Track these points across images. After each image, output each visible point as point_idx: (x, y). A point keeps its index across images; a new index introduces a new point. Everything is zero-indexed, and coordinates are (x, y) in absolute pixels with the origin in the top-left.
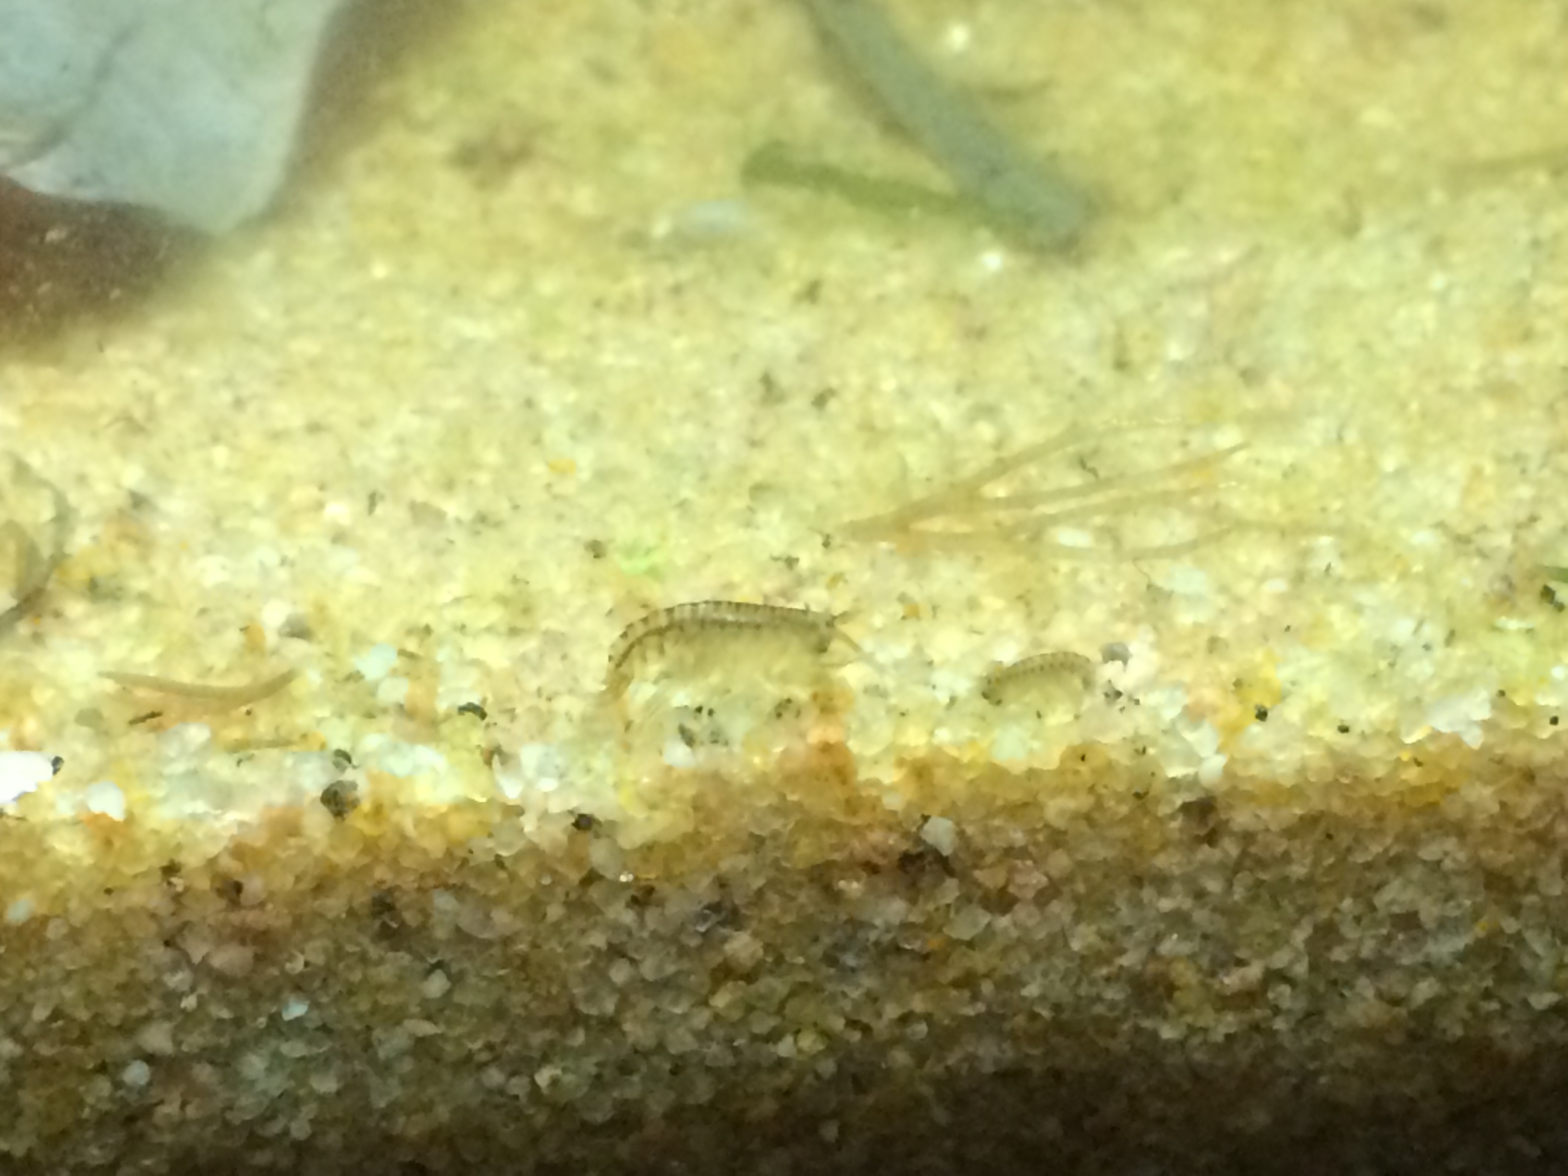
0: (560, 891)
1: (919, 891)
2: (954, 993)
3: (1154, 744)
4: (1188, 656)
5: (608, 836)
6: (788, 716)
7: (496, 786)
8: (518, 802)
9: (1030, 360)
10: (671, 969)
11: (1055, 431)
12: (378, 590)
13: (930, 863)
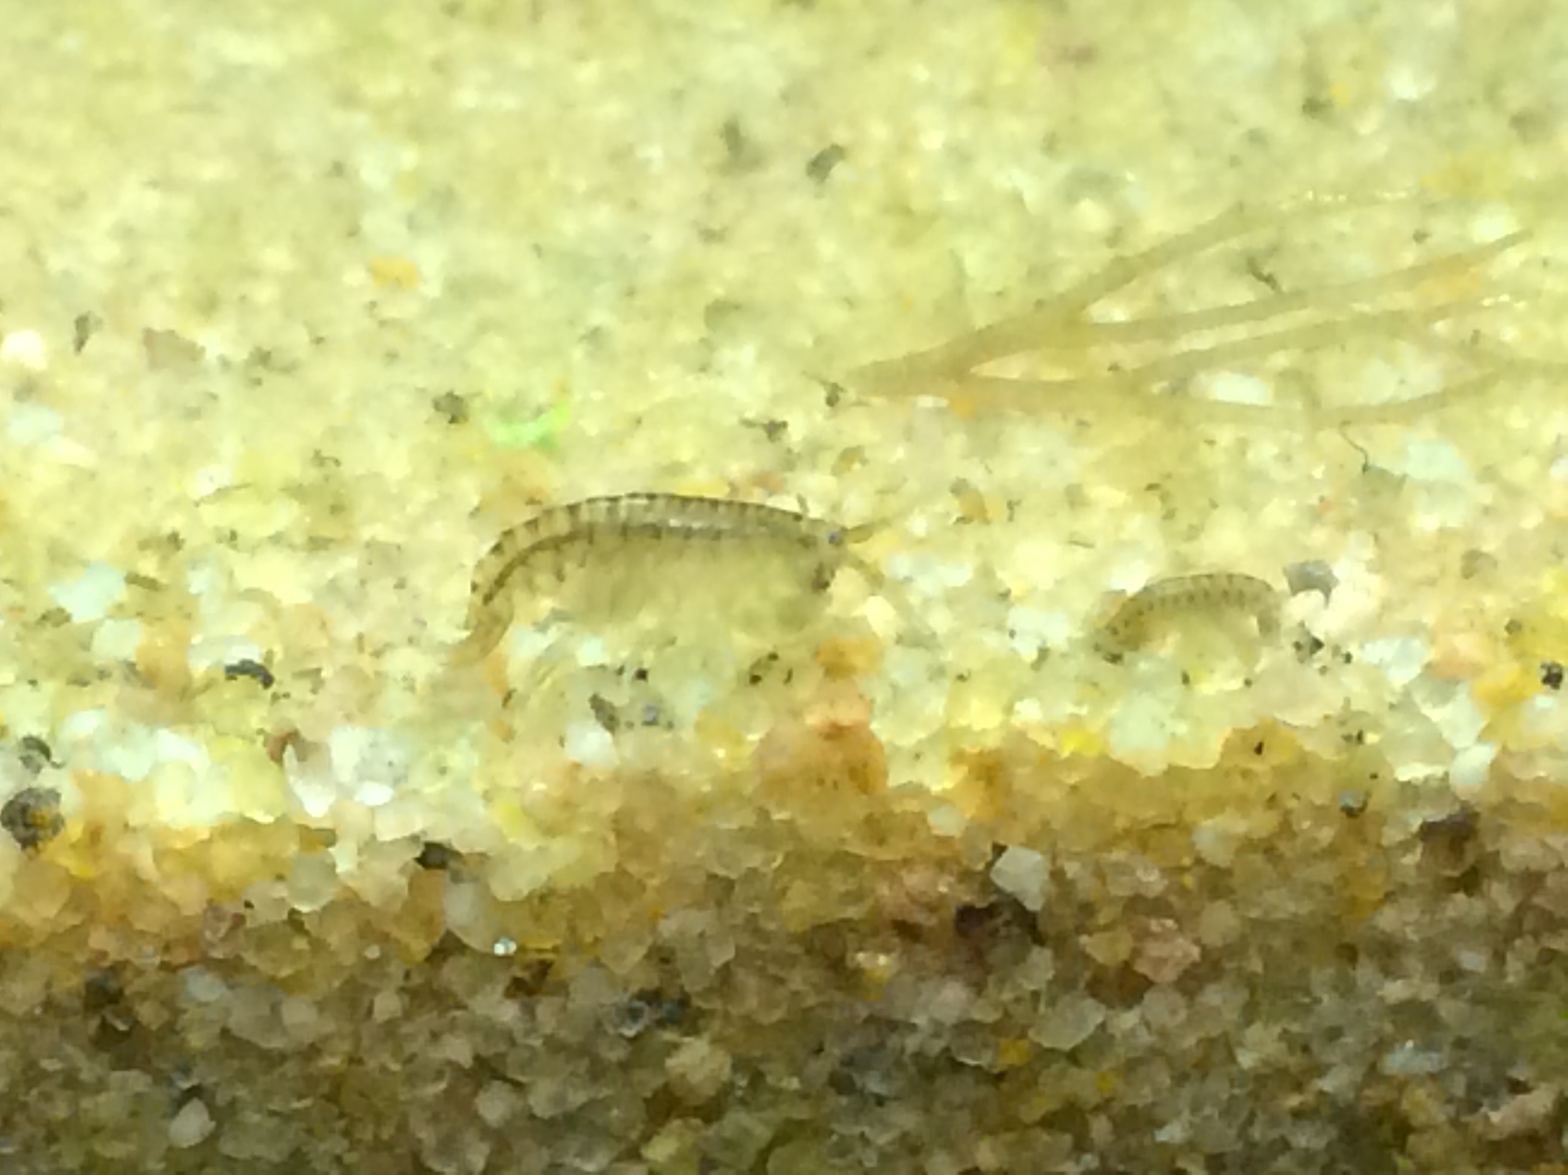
0: (396, 969)
1: (988, 970)
2: (1043, 1137)
3: (1377, 726)
4: (1432, 582)
5: (475, 880)
6: (772, 679)
7: (289, 793)
8: (327, 824)
9: (1167, 99)
10: (577, 1098)
11: (1210, 214)
12: (92, 475)
13: (1007, 924)
